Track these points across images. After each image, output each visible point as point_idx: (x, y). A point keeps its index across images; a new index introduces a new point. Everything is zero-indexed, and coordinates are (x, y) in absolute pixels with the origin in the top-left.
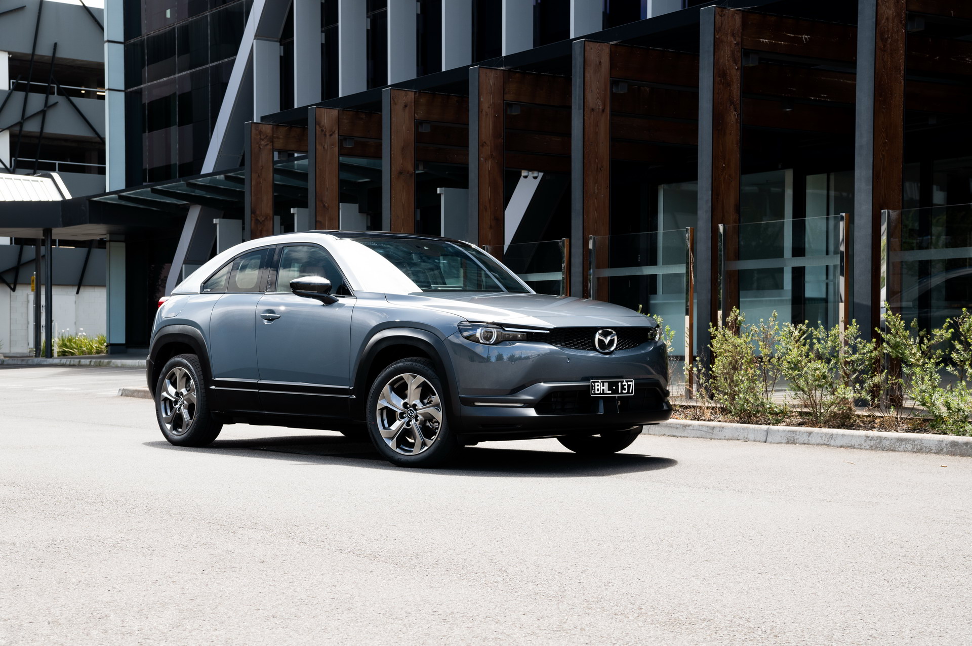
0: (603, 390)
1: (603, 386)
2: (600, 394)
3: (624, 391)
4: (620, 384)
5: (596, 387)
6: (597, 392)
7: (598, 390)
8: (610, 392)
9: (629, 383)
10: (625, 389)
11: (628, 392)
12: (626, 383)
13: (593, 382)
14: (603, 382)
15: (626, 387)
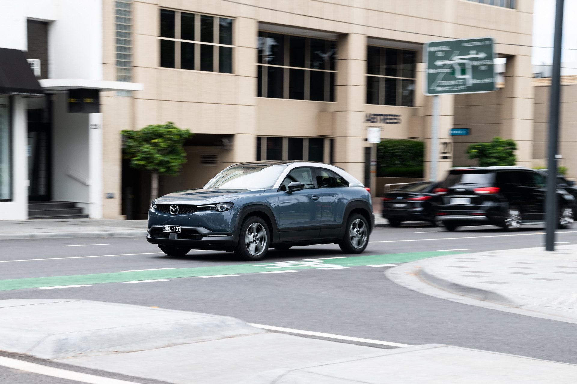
0: (168, 229)
1: (168, 228)
2: (167, 231)
3: (176, 231)
4: (175, 227)
5: (165, 228)
6: (165, 230)
7: (166, 229)
8: (171, 230)
9: (179, 227)
10: (177, 230)
11: (178, 231)
12: (177, 227)
13: (164, 226)
14: (168, 226)
15: (177, 229)
